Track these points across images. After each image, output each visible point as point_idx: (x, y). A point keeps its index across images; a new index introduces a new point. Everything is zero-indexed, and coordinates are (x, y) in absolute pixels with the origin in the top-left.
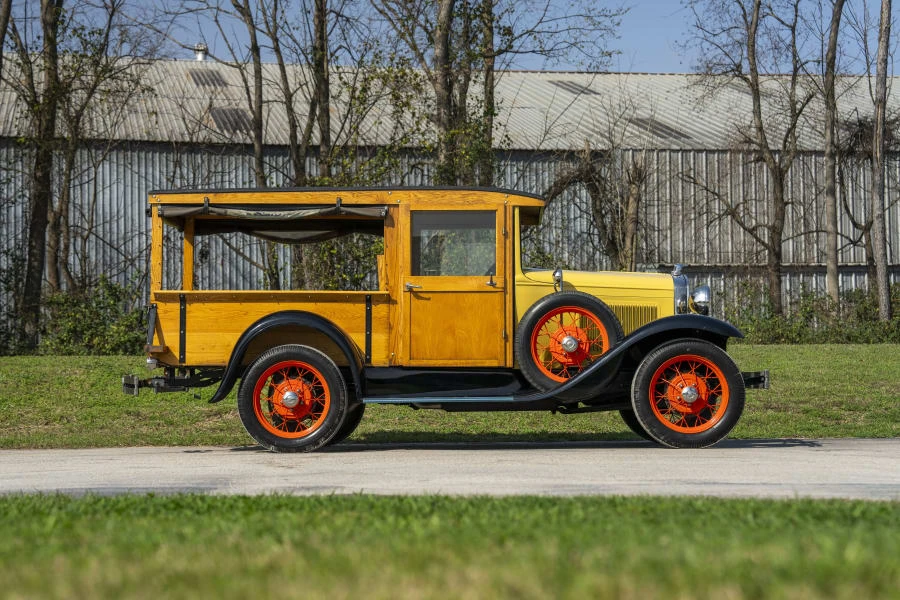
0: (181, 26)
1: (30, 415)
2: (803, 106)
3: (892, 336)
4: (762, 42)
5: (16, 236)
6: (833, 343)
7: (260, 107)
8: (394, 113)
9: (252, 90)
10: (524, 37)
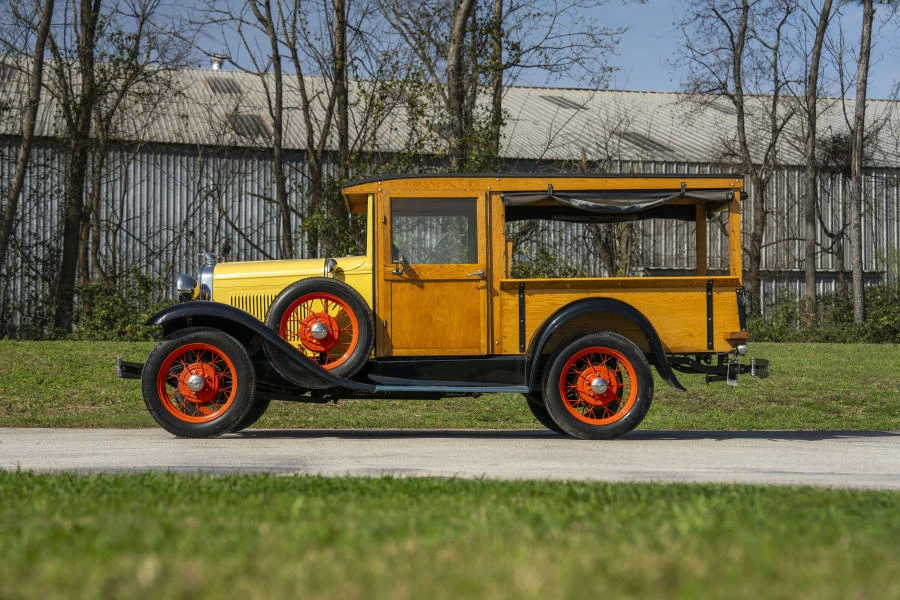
0: (208, 35)
1: (76, 396)
2: (785, 123)
3: (866, 336)
4: (747, 62)
5: (51, 228)
6: (812, 342)
7: (280, 113)
8: (410, 120)
9: (273, 97)
10: (532, 51)
